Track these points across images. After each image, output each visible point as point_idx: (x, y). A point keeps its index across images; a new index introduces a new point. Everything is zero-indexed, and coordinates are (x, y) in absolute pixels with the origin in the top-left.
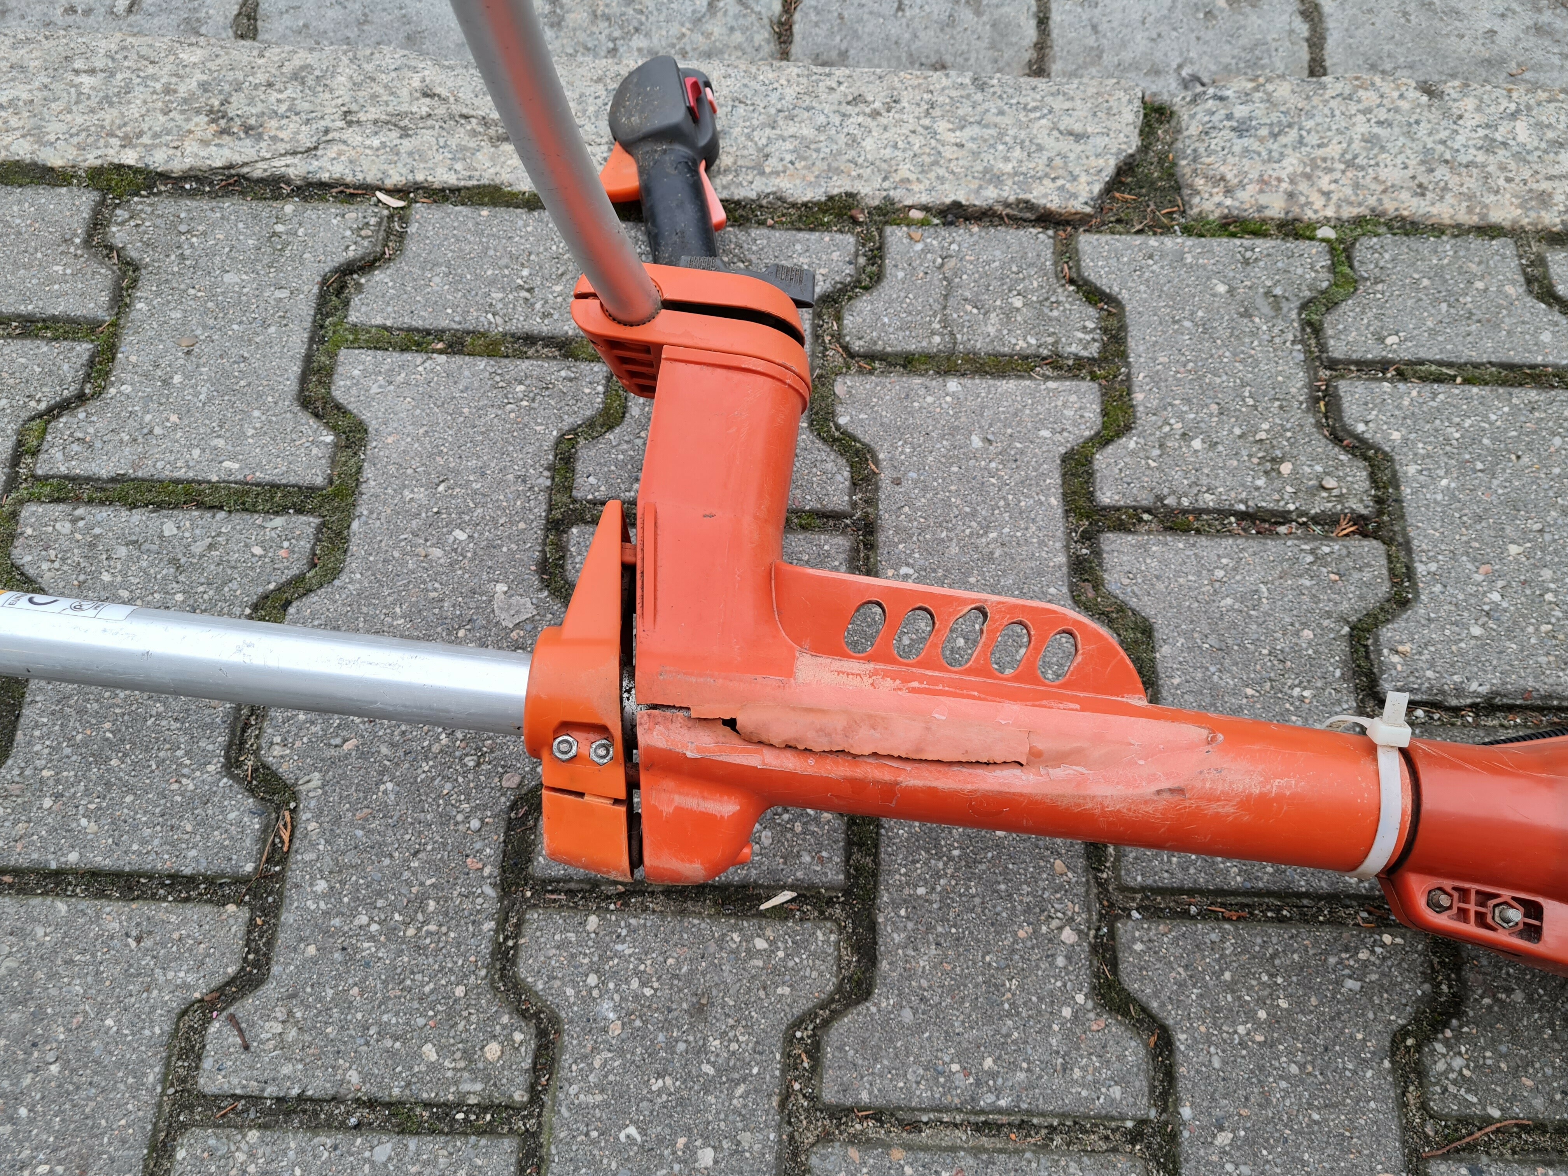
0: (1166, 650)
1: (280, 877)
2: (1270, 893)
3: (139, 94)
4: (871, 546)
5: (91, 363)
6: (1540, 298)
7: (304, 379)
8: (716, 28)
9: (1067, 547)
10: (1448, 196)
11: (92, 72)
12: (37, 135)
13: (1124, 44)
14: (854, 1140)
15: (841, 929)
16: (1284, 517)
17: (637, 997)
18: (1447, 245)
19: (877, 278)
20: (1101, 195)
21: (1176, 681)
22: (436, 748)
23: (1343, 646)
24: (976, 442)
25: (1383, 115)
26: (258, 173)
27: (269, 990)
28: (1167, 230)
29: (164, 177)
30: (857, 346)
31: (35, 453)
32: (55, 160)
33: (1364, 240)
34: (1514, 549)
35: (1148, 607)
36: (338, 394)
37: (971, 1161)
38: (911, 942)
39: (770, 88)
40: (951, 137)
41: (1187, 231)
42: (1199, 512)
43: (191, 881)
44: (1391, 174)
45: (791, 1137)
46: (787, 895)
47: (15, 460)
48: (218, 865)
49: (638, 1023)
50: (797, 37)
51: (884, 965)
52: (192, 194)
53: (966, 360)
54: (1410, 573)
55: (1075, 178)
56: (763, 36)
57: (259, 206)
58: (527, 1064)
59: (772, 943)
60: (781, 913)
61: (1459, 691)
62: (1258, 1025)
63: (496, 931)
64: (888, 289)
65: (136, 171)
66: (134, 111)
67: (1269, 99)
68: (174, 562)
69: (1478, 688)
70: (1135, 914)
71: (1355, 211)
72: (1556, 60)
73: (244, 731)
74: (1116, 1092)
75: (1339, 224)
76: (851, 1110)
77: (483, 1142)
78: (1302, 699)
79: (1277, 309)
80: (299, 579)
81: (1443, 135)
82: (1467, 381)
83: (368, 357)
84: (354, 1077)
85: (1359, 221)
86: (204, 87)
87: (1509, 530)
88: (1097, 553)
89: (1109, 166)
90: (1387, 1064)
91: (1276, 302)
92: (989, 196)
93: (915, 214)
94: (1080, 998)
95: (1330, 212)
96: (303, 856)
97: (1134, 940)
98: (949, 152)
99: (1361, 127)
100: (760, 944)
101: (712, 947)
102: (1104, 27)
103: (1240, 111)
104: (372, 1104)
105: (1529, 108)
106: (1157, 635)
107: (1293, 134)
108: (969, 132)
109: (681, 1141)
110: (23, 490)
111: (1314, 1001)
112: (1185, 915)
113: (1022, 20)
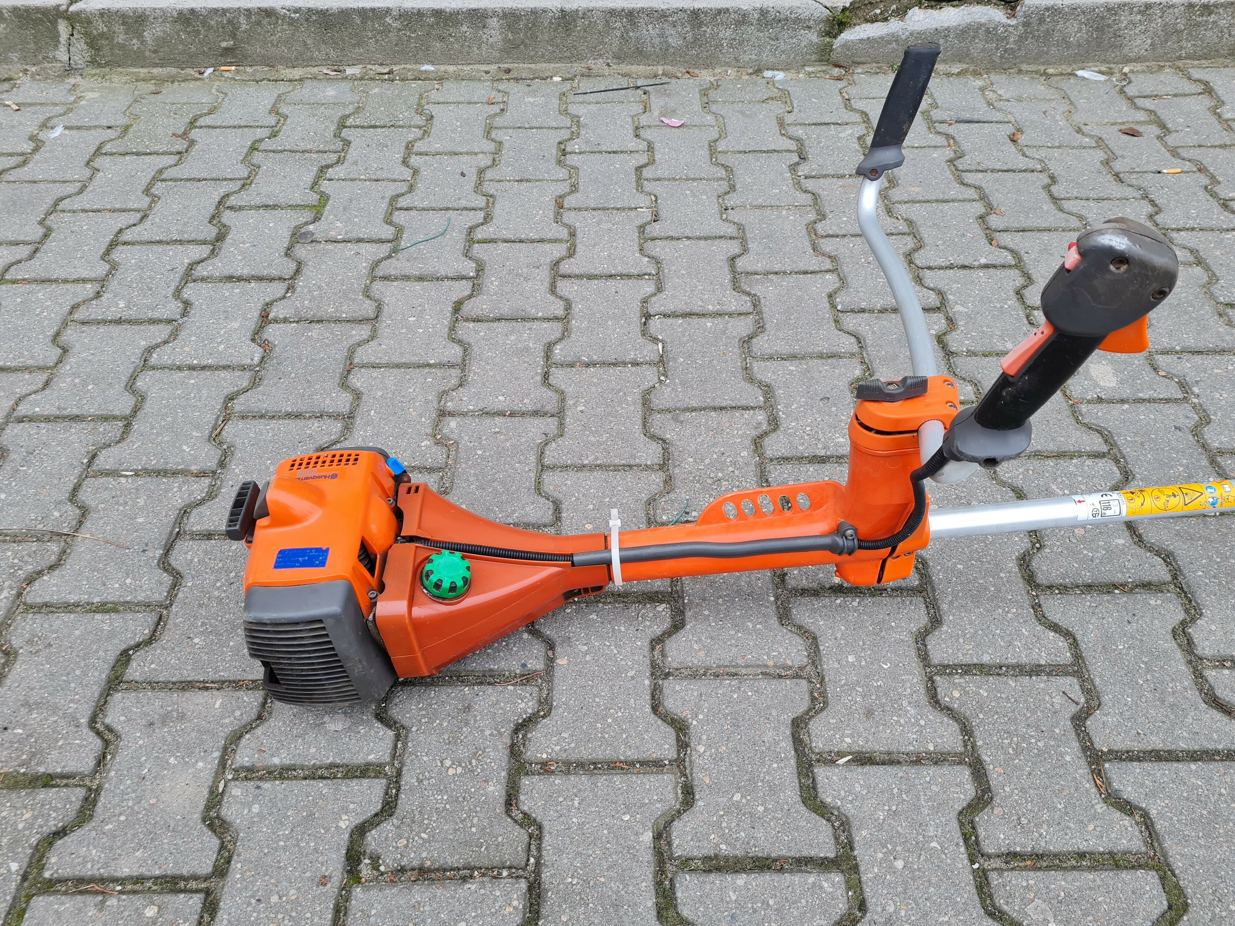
0: (650, 904)
2: (600, 774)
14: (790, 668)
15: (811, 748)
17: (900, 716)
21: (644, 884)
22: (1045, 826)
23: (544, 911)
37: (740, 662)
38: (777, 743)
43: (1131, 759)
45: (816, 668)
49: (896, 706)
58: (939, 690)
59: (842, 741)
61: (482, 885)
62: (612, 716)
63: (975, 741)
69: (469, 889)
70: (667, 762)
73: (1150, 834)
74: (678, 688)
76: (794, 678)
77: (946, 662)
78: (573, 877)
84: (1012, 684)
90: (555, 704)
94: (695, 723)
96: (1084, 772)
97: (669, 750)
100: (848, 740)
101: (870, 737)
104: (999, 674)
106: (654, 913)
109: (863, 663)
111: (585, 727)
112: (642, 762)
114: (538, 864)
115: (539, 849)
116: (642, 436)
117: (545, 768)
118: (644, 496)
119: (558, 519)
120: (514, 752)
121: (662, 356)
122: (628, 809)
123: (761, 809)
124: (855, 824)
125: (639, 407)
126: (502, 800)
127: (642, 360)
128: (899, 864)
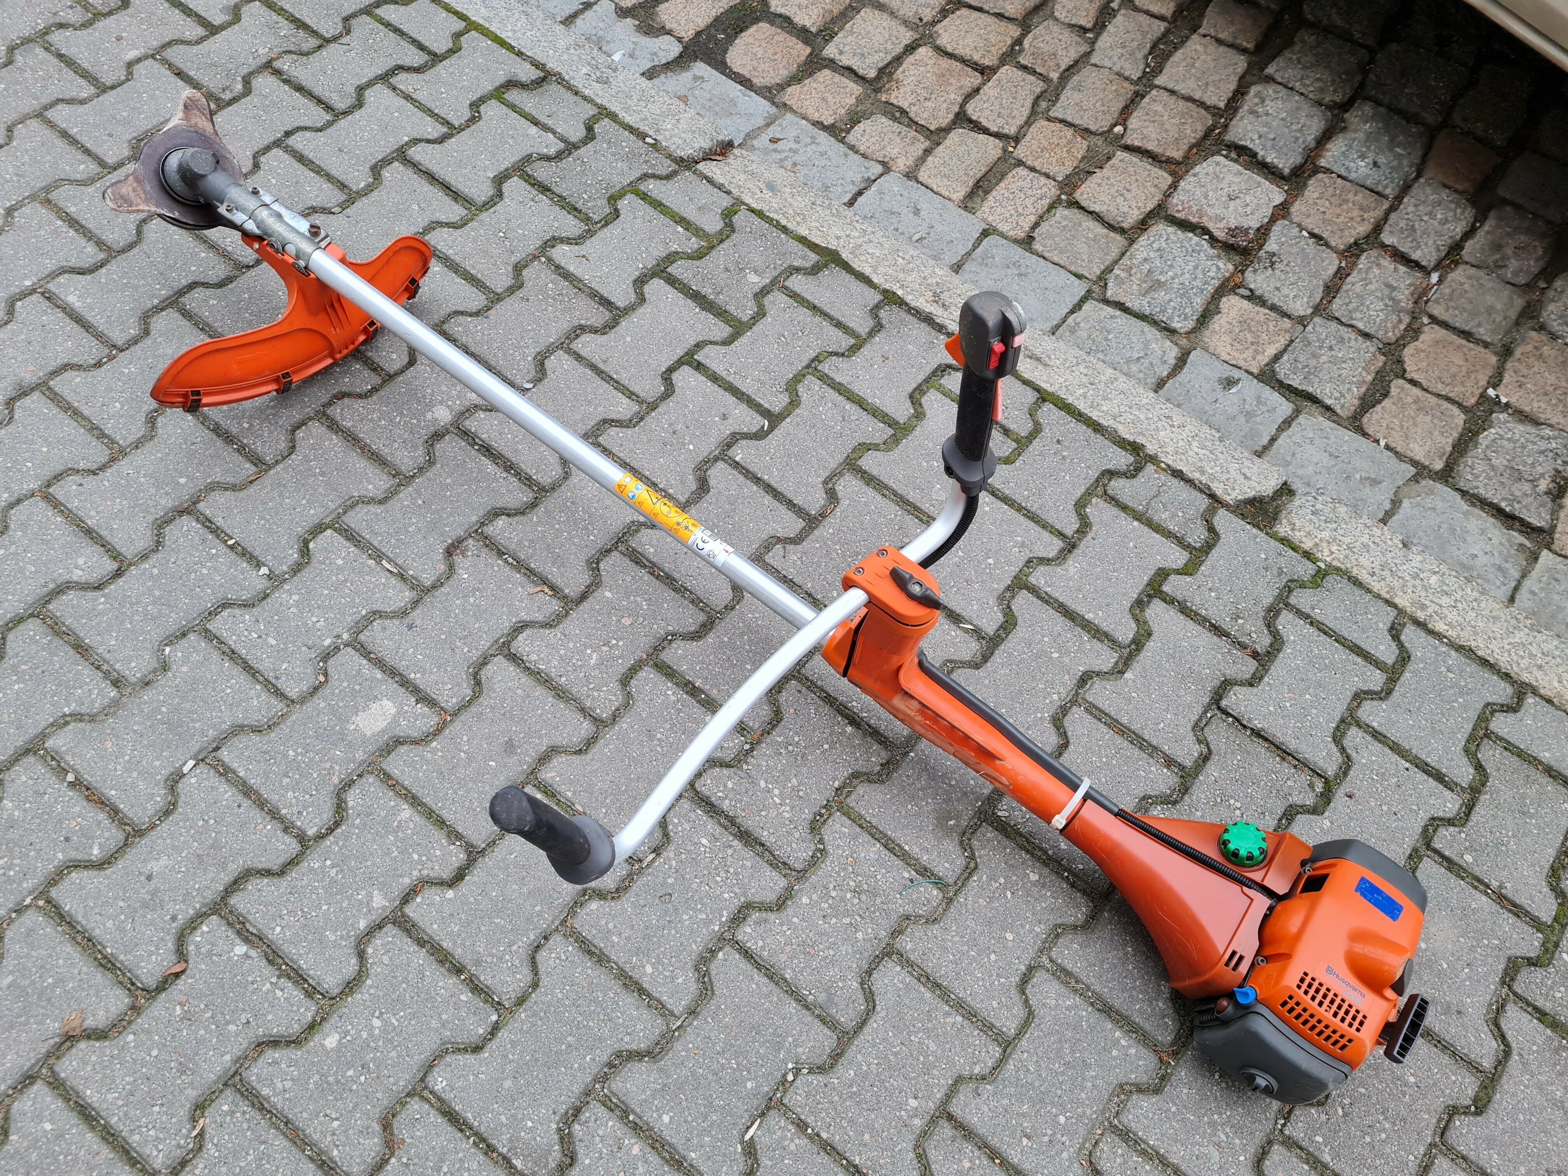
0: (1152, 644)
1: (820, 521)
2: (1134, 733)
3: (915, 274)
4: (1070, 552)
5: (852, 347)
6: (1393, 637)
7: (915, 390)
8: (1134, 368)
9: (1140, 594)
10: (1383, 583)
11: (903, 259)
12: (875, 269)
13: (1302, 466)
15: (982, 647)
16: (1227, 635)
18: (1368, 597)
19: (1134, 476)
20: (1240, 501)
21: (1148, 655)
23: (1217, 683)
24: (1131, 545)
25: (1377, 540)
26: (938, 321)
27: (799, 547)
28: (1261, 530)
29: (907, 304)
30: (1110, 492)
31: (820, 362)
32: (875, 280)
33: (1335, 576)
34: (1308, 696)
35: (1155, 628)
36: (923, 401)
38: (1003, 664)
39: (1139, 395)
40: (1196, 450)
41: (1267, 534)
42: (1197, 614)
43: (794, 505)
44: (1363, 561)
46: (971, 627)
47: (813, 361)
48: (805, 506)
50: (1165, 388)
51: (989, 664)
52: (913, 315)
53: (1147, 519)
54: (1261, 679)
55: (1234, 489)
56: (1152, 380)
57: (933, 331)
59: (957, 636)
60: (966, 631)
61: (1250, 720)
62: (1101, 761)
64: (1134, 481)
65: (899, 297)
66: (910, 279)
67: (1334, 510)
68: (843, 417)
69: (1258, 724)
70: (1082, 708)
71: (1339, 565)
72: (1498, 583)
73: (835, 476)
75: (1329, 566)
78: (1190, 688)
79: (1280, 574)
80: (877, 445)
81: (1397, 561)
82: (1336, 640)
83: (940, 396)
84: (809, 585)
85: (1338, 569)
86: (937, 284)
87: (1311, 690)
88: (1149, 602)
89: (1251, 494)
91: (1280, 572)
92: (1196, 476)
93: (1163, 465)
94: (1046, 715)
95: (1328, 559)
96: (830, 520)
97: (1077, 714)
98: (1191, 453)
99: (1365, 539)
100: (953, 634)
102: (1298, 456)
103: (1319, 506)
104: (810, 595)
105: (1444, 574)
106: (1152, 638)
107: (1335, 525)
108: (1204, 451)
110: (810, 370)
112: (1100, 720)
113: (1265, 434)
114: (1205, 712)
115: (1200, 719)
116: (878, 1008)
117: (1169, 762)
118: (935, 929)
119: (1031, 969)
120: (1184, 789)
121: (760, 1116)
122: (1130, 700)
123: (1046, 639)
124: (996, 594)
125: (850, 1053)
126: (1211, 762)
127: (790, 1127)
128: (991, 561)
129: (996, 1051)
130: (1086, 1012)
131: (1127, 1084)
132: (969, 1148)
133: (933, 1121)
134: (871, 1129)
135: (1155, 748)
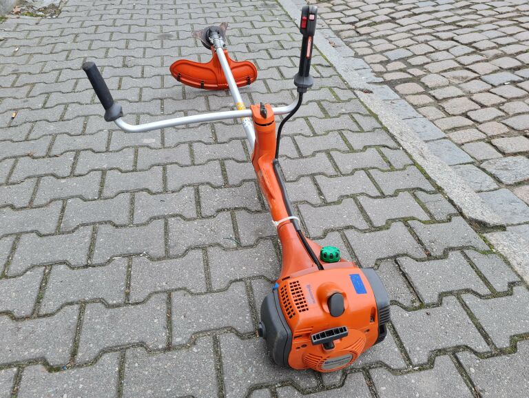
1: (304, 158)
2: (352, 249)
3: (399, 127)
4: (381, 198)
5: (358, 131)
7: (368, 146)
9: (396, 218)
10: (522, 269)
12: (386, 122)
15: (321, 203)
16: (422, 244)
17: (303, 187)
18: (509, 269)
20: (473, 218)
21: (381, 233)
24: (408, 206)
27: (291, 160)
29: (389, 131)
30: (415, 193)
31: (344, 130)
32: (384, 124)
33: (497, 256)
35: (392, 228)
36: (368, 149)
38: (323, 210)
40: (466, 199)
41: (476, 232)
42: (415, 233)
43: (300, 152)
44: (518, 258)
46: (323, 198)
47: (342, 129)
48: (303, 154)
50: (481, 193)
51: (319, 208)
52: (388, 134)
53: (423, 205)
54: (423, 261)
55: (473, 214)
59: (316, 198)
60: (321, 198)
63: (306, 175)
64: (429, 195)
65: (387, 129)
66: (396, 127)
68: (337, 142)
70: (340, 234)
71: (504, 254)
73: (319, 152)
75: (498, 252)
79: (468, 242)
80: (340, 151)
82: (475, 271)
83: (375, 150)
85: (501, 255)
86: (405, 131)
87: (444, 276)
88: (398, 221)
92: (458, 204)
93: (446, 196)
94: (324, 228)
95: (499, 250)
97: (336, 234)
98: (463, 199)
106: (387, 230)
107: (513, 242)
108: (470, 201)
114: (388, 258)
115: (383, 259)
116: (184, 257)
118: (224, 252)
119: (241, 280)
122: (360, 240)
123: (346, 212)
124: (341, 195)
125: (163, 261)
127: (127, 265)
129: (204, 290)
130: (245, 302)
131: (234, 329)
132: (164, 305)
133: (165, 292)
134: (145, 280)
135: (356, 257)
